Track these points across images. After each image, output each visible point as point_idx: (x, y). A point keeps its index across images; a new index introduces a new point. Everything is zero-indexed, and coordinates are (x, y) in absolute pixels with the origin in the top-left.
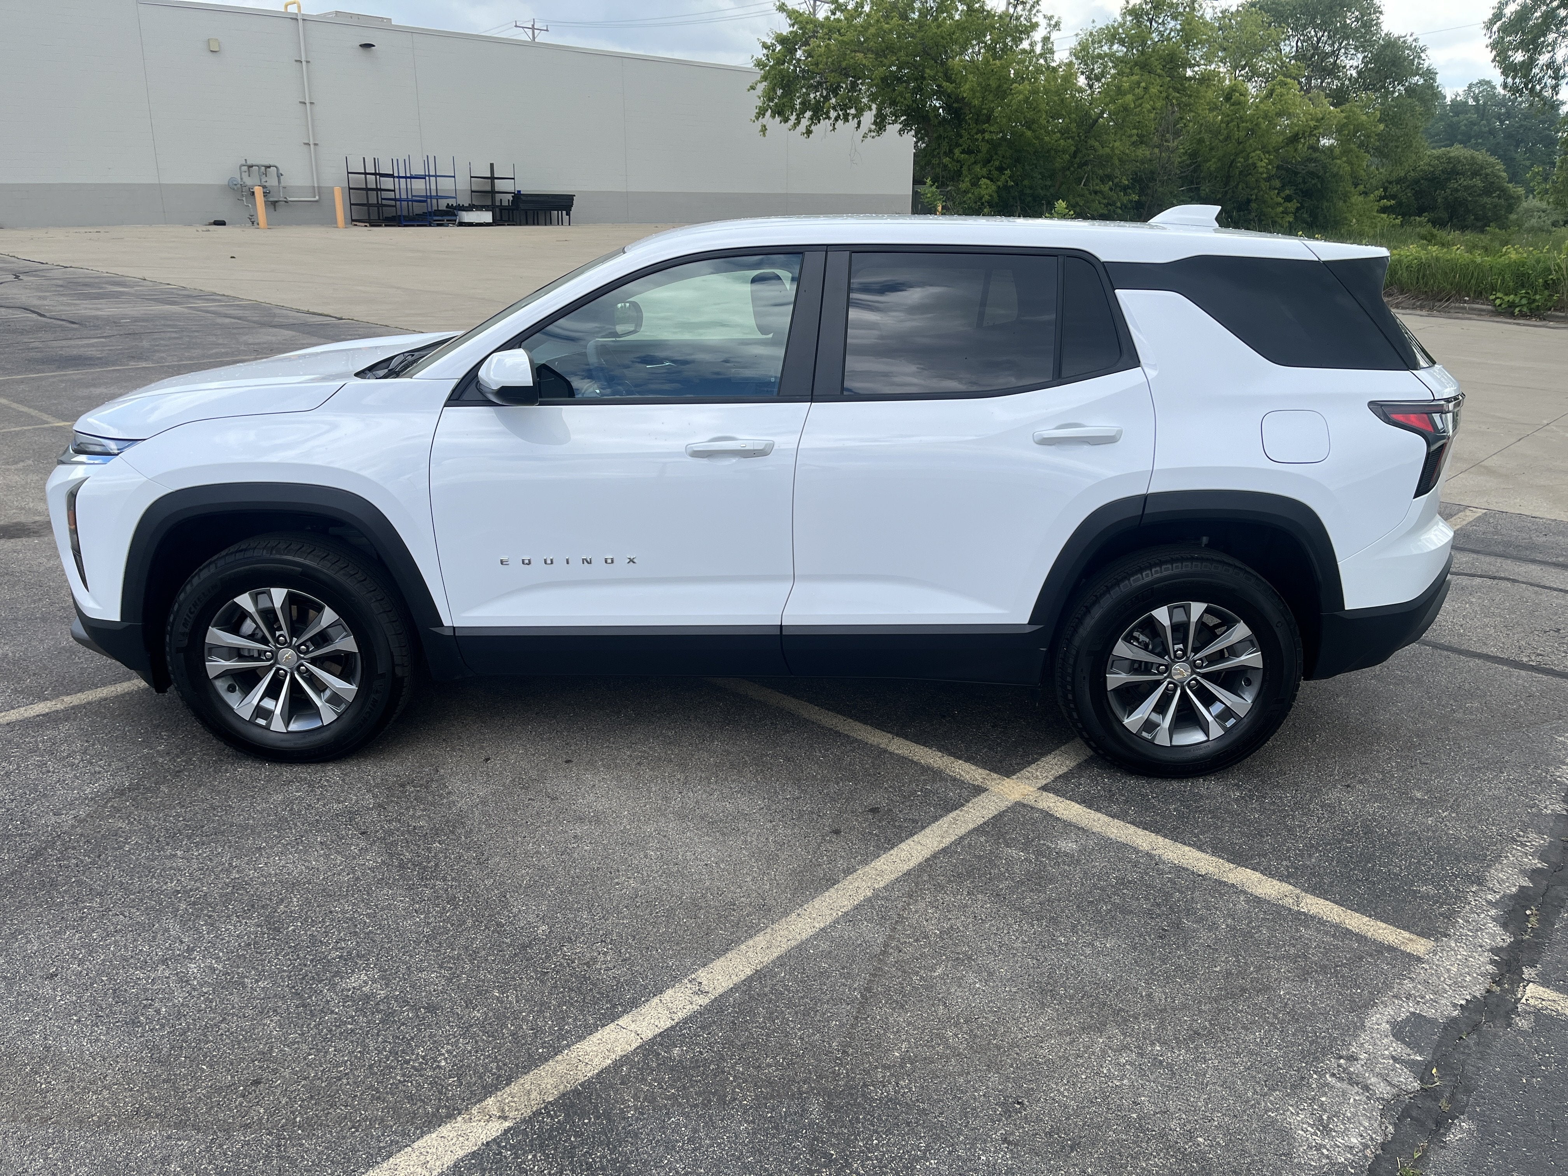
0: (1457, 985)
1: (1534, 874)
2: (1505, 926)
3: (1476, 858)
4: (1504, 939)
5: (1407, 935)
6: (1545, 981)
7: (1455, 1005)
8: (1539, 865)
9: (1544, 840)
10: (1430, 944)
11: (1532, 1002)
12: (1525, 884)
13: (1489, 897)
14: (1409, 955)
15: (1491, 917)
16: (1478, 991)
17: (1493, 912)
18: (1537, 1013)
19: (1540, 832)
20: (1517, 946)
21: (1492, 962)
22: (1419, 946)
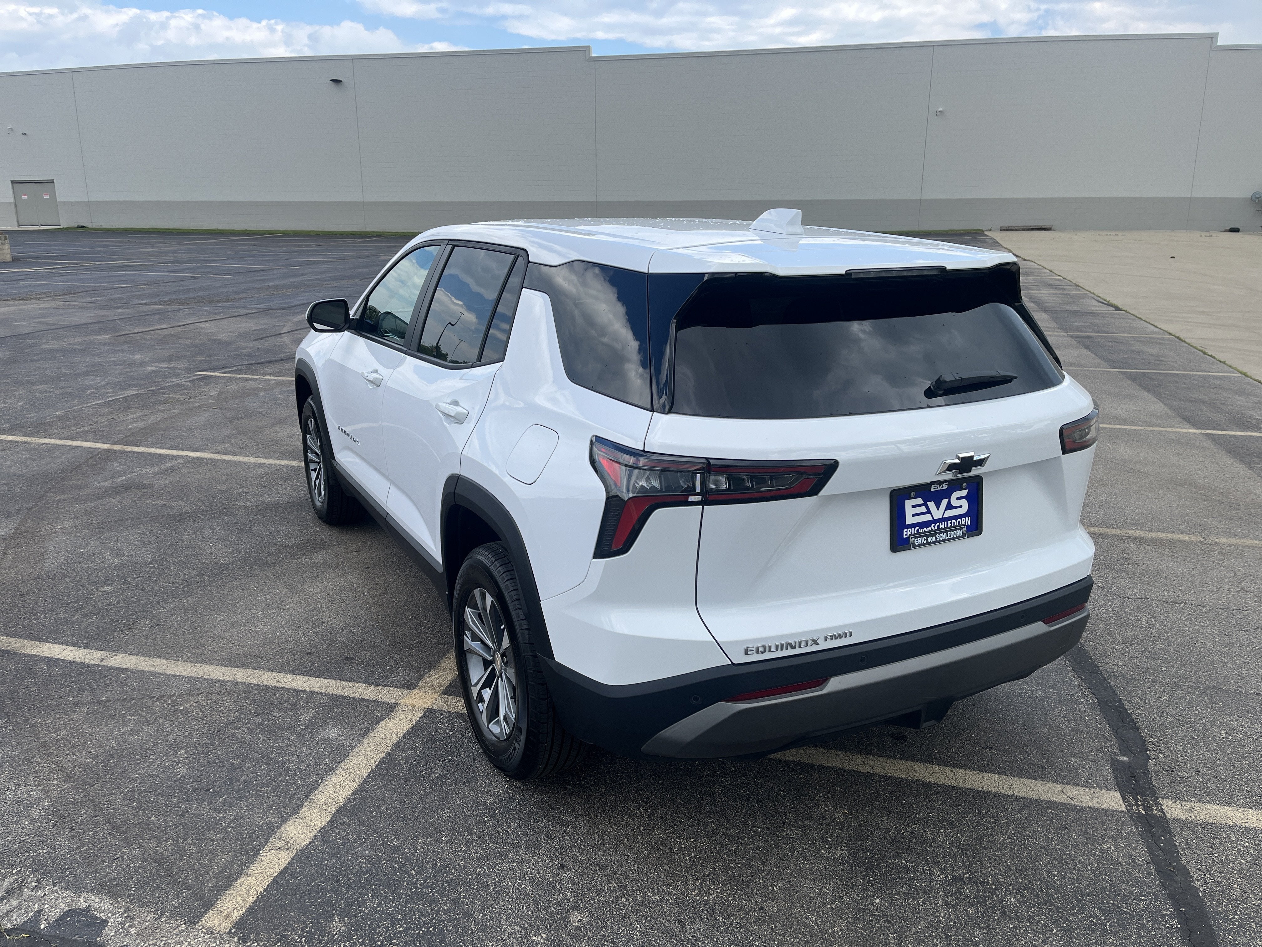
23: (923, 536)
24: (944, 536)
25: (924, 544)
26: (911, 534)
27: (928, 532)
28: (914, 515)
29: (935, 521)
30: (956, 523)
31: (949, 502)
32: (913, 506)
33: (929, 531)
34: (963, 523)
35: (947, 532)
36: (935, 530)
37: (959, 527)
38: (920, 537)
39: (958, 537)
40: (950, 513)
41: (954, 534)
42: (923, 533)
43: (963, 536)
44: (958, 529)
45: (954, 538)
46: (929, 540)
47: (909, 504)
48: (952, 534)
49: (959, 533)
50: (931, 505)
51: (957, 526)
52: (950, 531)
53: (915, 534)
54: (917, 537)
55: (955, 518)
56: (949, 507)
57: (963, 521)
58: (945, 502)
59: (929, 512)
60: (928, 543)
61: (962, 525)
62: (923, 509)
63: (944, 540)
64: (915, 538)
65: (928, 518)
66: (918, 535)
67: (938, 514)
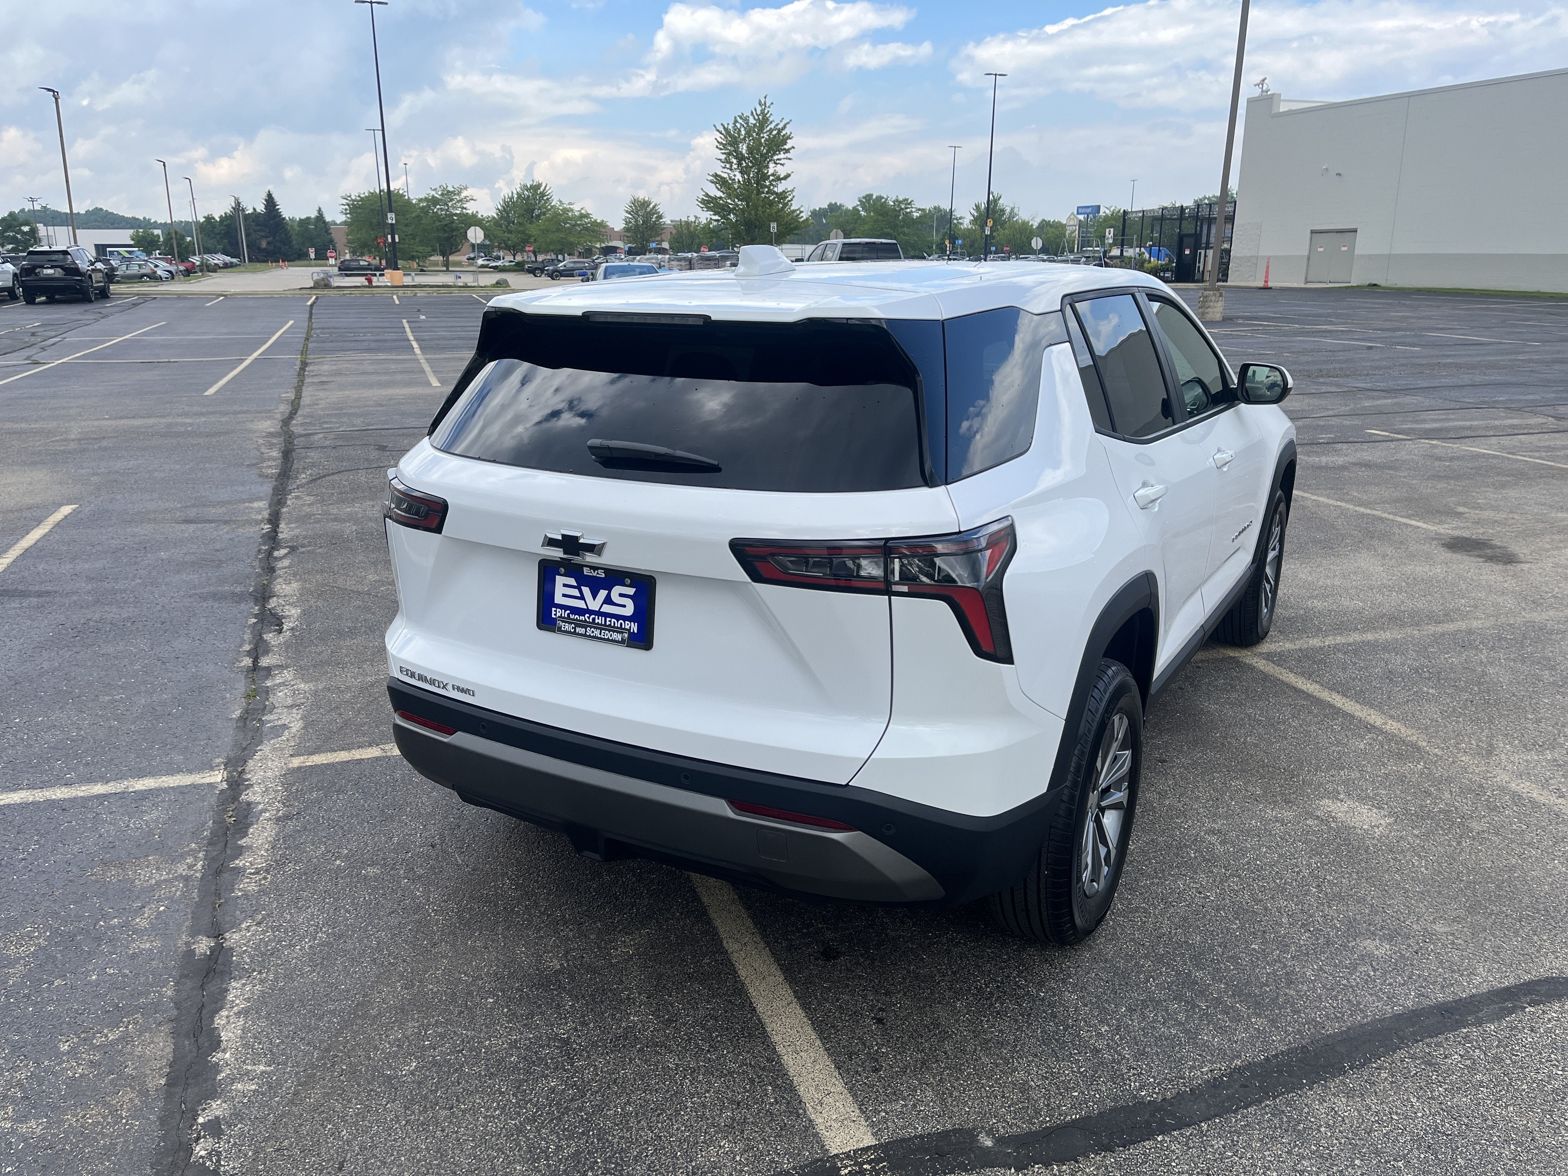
0: (265, 758)
1: (240, 851)
2: (249, 804)
3: (291, 836)
4: (247, 796)
5: (307, 764)
6: (211, 786)
7: (261, 750)
8: (237, 862)
9: (239, 890)
10: (290, 766)
11: (217, 772)
12: (244, 840)
13: (267, 814)
14: (300, 755)
15: (260, 803)
16: (251, 763)
17: (260, 807)
18: (212, 769)
19: (246, 896)
20: (235, 798)
21: (249, 780)
22: (296, 762)
23: (571, 623)
24: (597, 633)
25: (570, 632)
26: (561, 617)
27: (579, 621)
28: (564, 595)
29: (588, 611)
30: (618, 624)
31: (609, 596)
32: (565, 585)
33: (582, 621)
34: (627, 627)
35: (601, 629)
36: (589, 622)
37: (620, 630)
38: (569, 623)
39: (614, 641)
40: (607, 609)
41: (609, 635)
42: (573, 619)
43: (622, 642)
44: (618, 632)
45: (608, 640)
46: (578, 630)
47: (560, 580)
48: (607, 635)
49: (619, 637)
50: (586, 590)
51: (617, 628)
52: (606, 630)
53: (564, 618)
54: (566, 622)
55: (618, 617)
56: (608, 601)
57: (627, 625)
58: (603, 594)
59: (582, 598)
60: (575, 633)
61: (625, 629)
62: (576, 593)
63: (595, 637)
64: (563, 622)
65: (580, 604)
66: (567, 620)
67: (594, 605)
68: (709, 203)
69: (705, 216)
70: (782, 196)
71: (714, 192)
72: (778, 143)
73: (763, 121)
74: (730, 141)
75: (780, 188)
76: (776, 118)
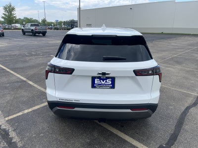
26: (96, 86)
28: (97, 82)
30: (108, 85)
34: (110, 86)
36: (102, 86)
40: (106, 83)
42: (99, 86)
44: (108, 87)
47: (96, 80)
50: (102, 81)
52: (106, 87)
56: (106, 82)
58: (105, 81)
62: (99, 81)
65: (100, 83)
67: (103, 83)
68: (3, 17)
69: (3, 20)
70: (15, 17)
71: (3, 16)
72: (13, 9)
73: (10, 6)
74: (5, 8)
75: (14, 16)
76: (12, 5)
